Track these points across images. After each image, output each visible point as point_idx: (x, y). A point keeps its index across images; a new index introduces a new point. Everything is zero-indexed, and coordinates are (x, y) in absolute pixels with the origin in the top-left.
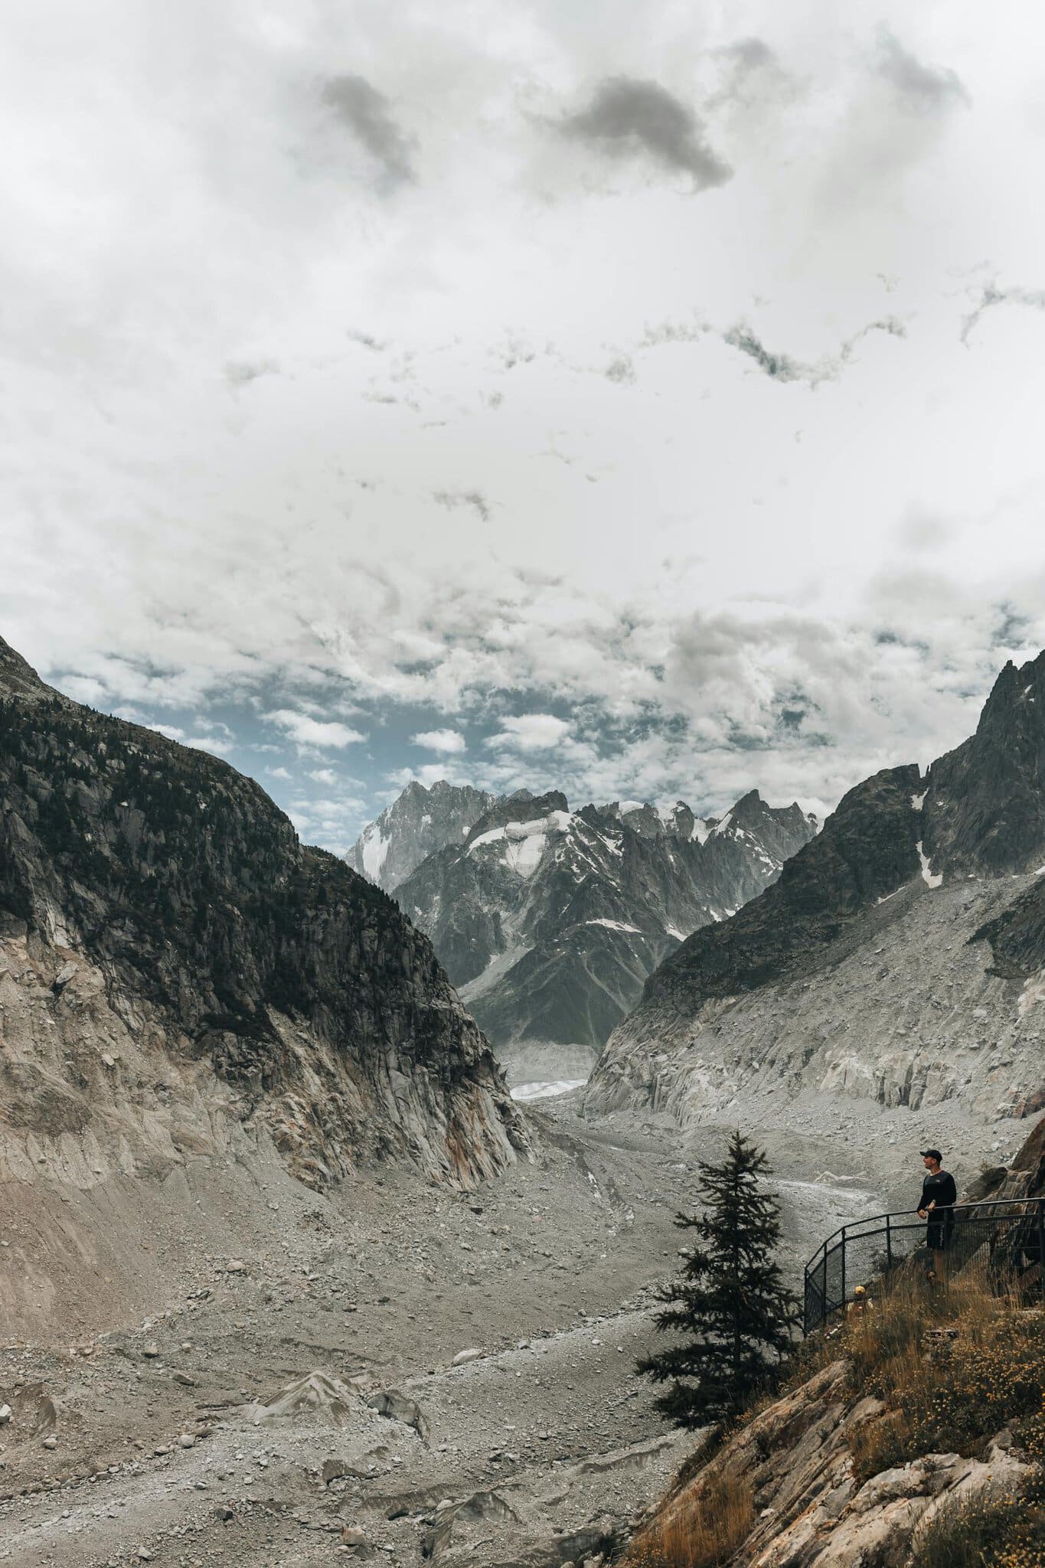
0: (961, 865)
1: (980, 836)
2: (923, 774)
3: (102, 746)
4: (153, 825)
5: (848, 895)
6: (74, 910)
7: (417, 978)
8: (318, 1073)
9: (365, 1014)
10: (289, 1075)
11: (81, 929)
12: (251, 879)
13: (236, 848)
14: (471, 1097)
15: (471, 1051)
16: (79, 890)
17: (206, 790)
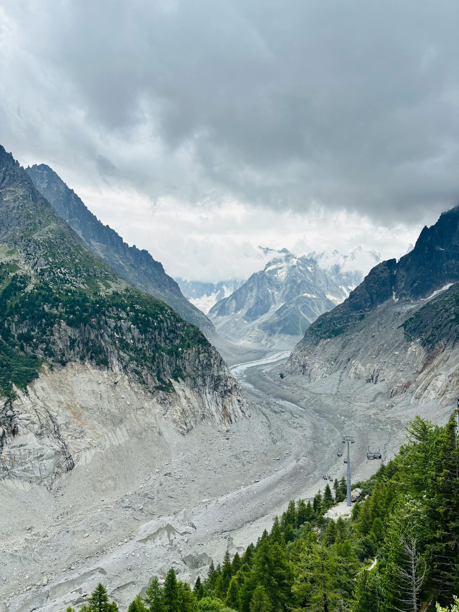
0: (405, 295)
1: (411, 285)
2: (397, 262)
3: (129, 308)
4: (141, 332)
5: (368, 304)
6: (120, 359)
7: (215, 366)
8: (185, 399)
9: (200, 379)
10: (177, 401)
11: (122, 364)
12: (169, 343)
13: (165, 335)
14: (230, 399)
15: (230, 386)
16: (121, 353)
17: (157, 319)
